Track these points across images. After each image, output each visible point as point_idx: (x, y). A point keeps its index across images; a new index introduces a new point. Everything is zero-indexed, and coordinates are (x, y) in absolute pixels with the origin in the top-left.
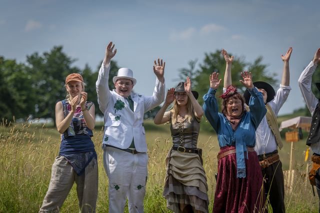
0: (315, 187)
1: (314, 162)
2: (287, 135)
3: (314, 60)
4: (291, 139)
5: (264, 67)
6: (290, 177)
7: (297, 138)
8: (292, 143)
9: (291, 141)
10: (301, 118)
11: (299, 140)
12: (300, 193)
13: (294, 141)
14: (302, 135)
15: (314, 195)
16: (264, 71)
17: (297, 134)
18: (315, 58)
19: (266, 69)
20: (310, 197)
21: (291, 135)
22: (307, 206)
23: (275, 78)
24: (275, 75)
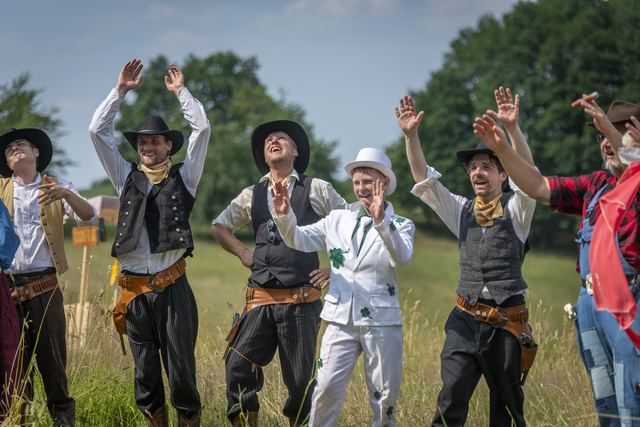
0: (126, 337)
1: (123, 287)
2: (75, 231)
3: (117, 87)
4: (82, 240)
5: (32, 95)
6: (79, 318)
7: (94, 238)
8: (85, 249)
9: (83, 244)
10: (103, 199)
11: (98, 243)
12: (99, 350)
13: (88, 244)
14: (105, 232)
15: (125, 354)
16: (33, 103)
17: (95, 230)
18: (119, 82)
19: (36, 99)
20: (118, 357)
21: (82, 232)
22: (111, 375)
23: (54, 117)
24: (55, 110)
